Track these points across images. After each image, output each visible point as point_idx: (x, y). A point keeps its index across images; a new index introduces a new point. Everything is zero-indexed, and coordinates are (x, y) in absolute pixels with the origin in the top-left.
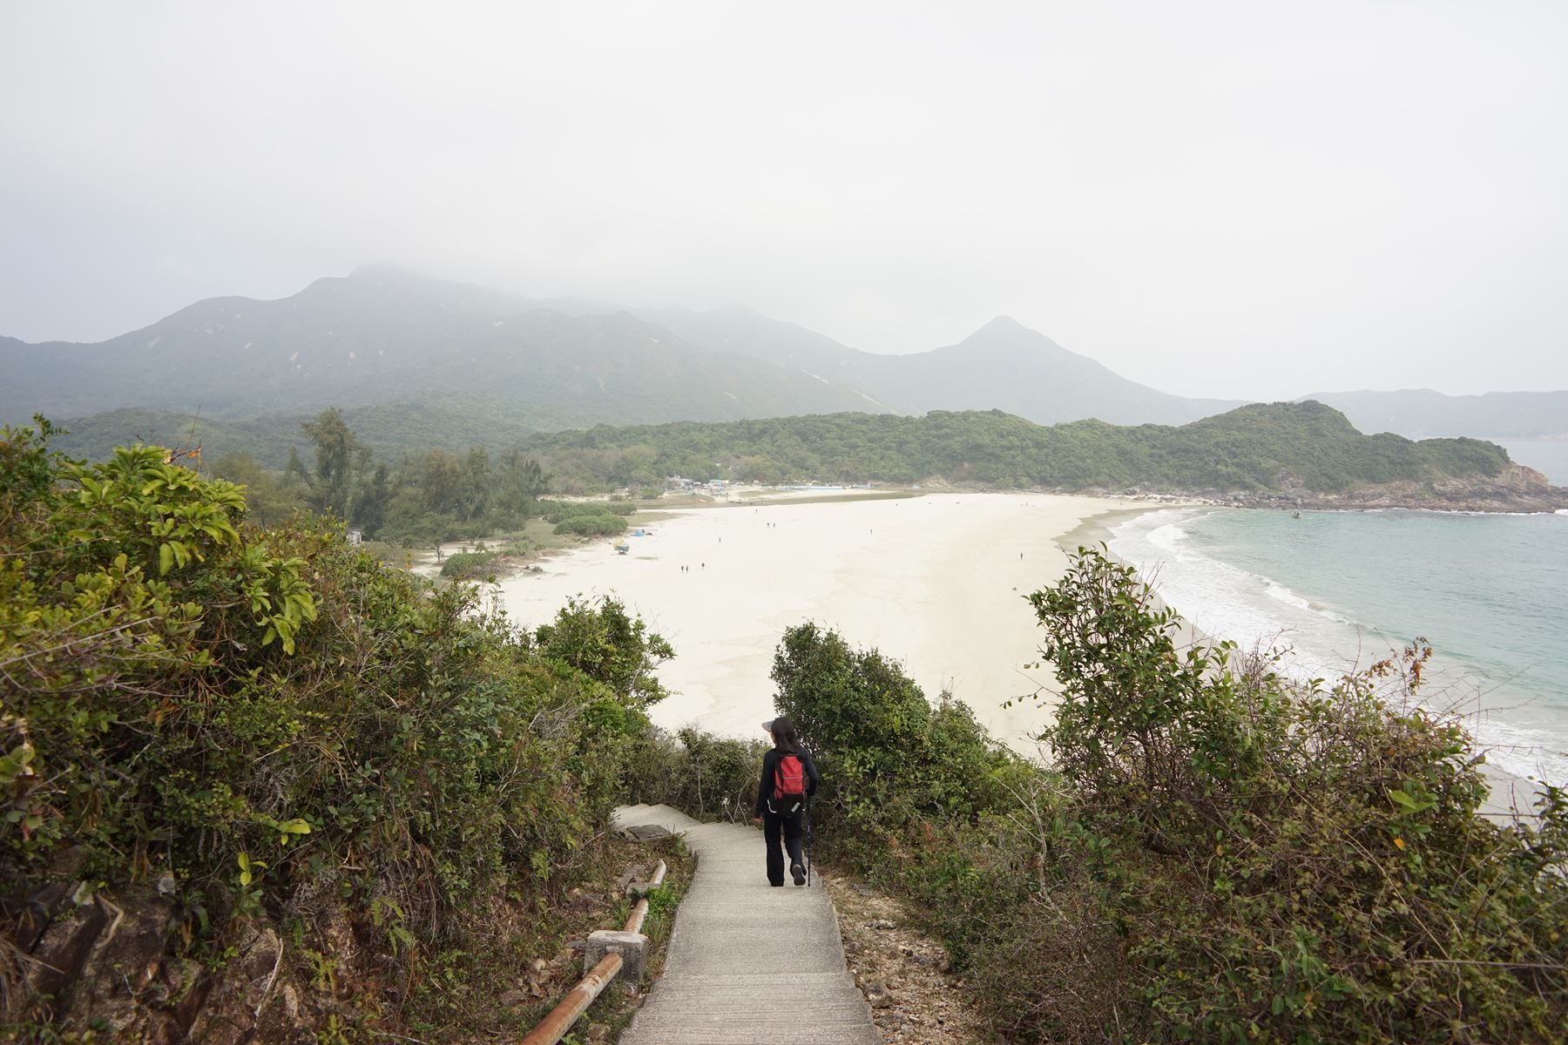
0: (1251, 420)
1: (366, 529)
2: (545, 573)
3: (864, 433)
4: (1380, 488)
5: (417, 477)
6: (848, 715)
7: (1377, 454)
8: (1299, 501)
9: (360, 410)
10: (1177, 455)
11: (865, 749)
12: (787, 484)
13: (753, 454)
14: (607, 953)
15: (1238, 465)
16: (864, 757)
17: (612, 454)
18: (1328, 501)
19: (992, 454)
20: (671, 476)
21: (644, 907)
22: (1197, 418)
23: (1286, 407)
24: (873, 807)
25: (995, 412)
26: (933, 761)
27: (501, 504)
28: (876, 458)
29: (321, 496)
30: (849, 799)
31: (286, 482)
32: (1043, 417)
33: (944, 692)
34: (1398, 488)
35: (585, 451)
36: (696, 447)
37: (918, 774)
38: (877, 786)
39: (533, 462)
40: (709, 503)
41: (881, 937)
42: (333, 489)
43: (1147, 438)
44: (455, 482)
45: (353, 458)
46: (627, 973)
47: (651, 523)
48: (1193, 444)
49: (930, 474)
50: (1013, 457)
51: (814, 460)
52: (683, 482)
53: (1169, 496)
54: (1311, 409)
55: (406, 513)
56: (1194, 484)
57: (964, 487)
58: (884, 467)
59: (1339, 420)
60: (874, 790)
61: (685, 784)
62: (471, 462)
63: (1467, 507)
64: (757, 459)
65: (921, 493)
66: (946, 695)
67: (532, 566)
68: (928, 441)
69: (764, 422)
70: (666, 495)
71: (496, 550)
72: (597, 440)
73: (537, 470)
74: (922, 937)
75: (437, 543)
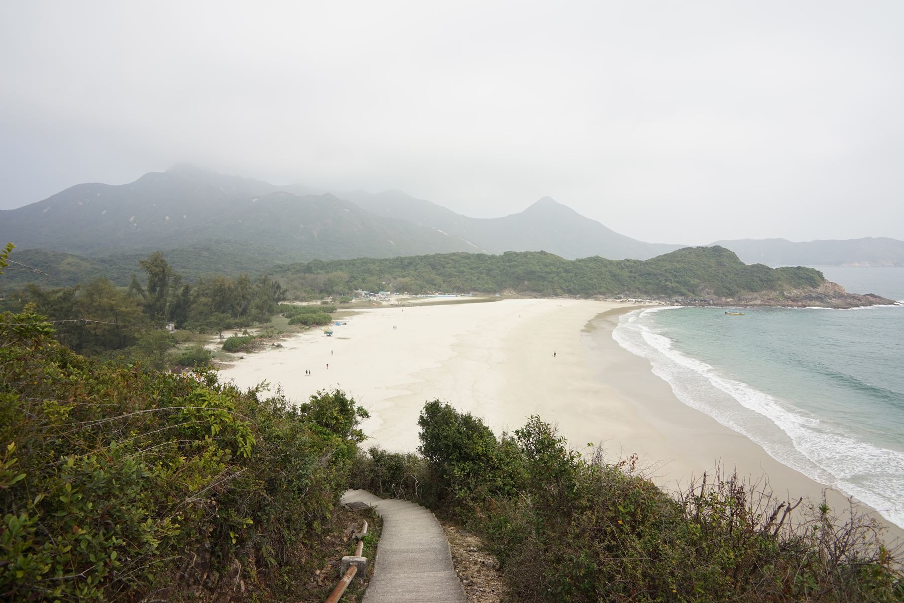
0: (685, 257)
1: (178, 322)
2: (284, 347)
3: (468, 264)
4: (755, 295)
5: (207, 291)
6: (455, 446)
7: (753, 276)
8: (711, 302)
9: (172, 250)
10: (644, 277)
11: (465, 463)
12: (423, 294)
13: (404, 277)
14: (350, 566)
15: (677, 282)
16: (464, 467)
17: (322, 277)
18: (727, 302)
19: (539, 276)
20: (357, 290)
21: (362, 545)
22: (654, 255)
23: (703, 249)
24: (468, 492)
25: (542, 252)
26: (498, 468)
27: (258, 307)
28: (475, 278)
29: (151, 303)
30: (457, 488)
31: (130, 295)
32: (570, 255)
33: (504, 432)
34: (765, 295)
35: (307, 275)
36: (370, 272)
37: (490, 475)
38: (470, 481)
39: (276, 282)
40: (379, 305)
41: (471, 555)
42: (158, 300)
43: (627, 267)
44: (230, 295)
45: (170, 281)
46: (359, 574)
47: (345, 317)
48: (653, 270)
49: (505, 288)
50: (552, 278)
51: (439, 280)
52: (363, 293)
53: (640, 300)
54: (717, 252)
55: (201, 313)
56: (654, 293)
57: (525, 295)
58: (479, 284)
59: (732, 256)
60: (469, 483)
61: (372, 478)
62: (240, 283)
63: (802, 305)
64: (407, 280)
65: (501, 299)
66: (504, 434)
67: (276, 344)
68: (504, 269)
69: (411, 258)
70: (354, 301)
71: (255, 334)
72: (313, 269)
73: (279, 287)
74: (489, 555)
75: (220, 331)
